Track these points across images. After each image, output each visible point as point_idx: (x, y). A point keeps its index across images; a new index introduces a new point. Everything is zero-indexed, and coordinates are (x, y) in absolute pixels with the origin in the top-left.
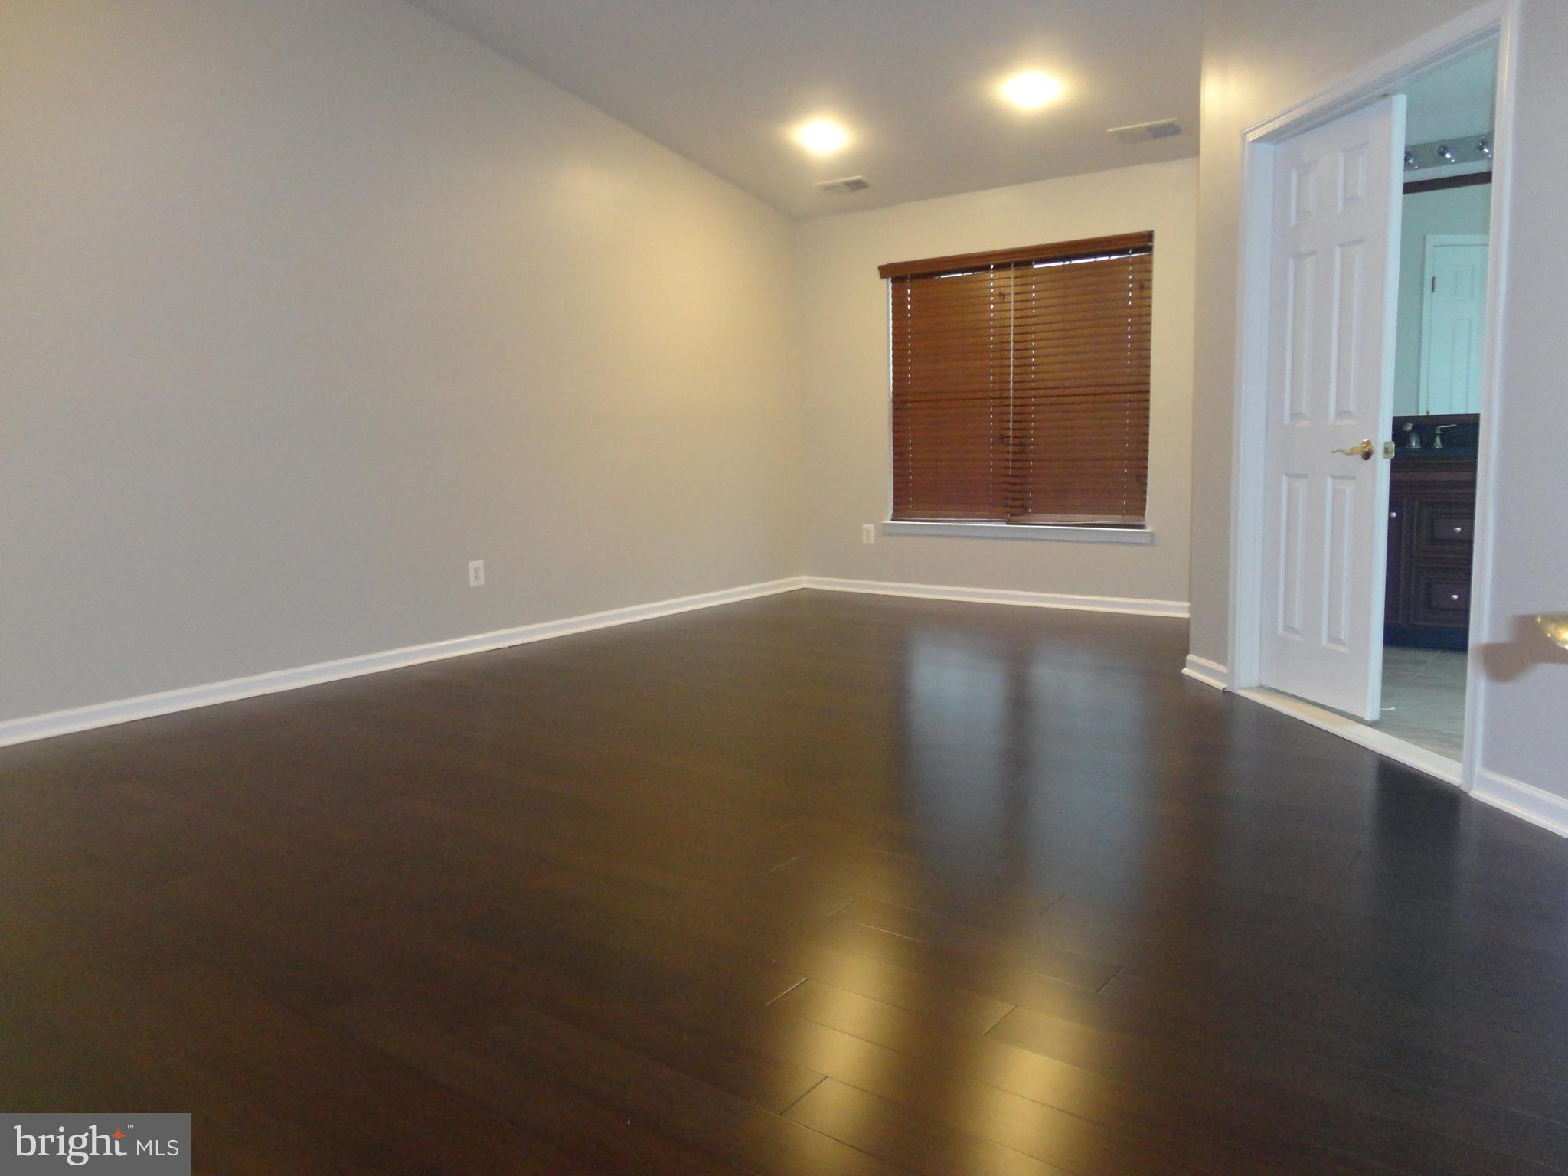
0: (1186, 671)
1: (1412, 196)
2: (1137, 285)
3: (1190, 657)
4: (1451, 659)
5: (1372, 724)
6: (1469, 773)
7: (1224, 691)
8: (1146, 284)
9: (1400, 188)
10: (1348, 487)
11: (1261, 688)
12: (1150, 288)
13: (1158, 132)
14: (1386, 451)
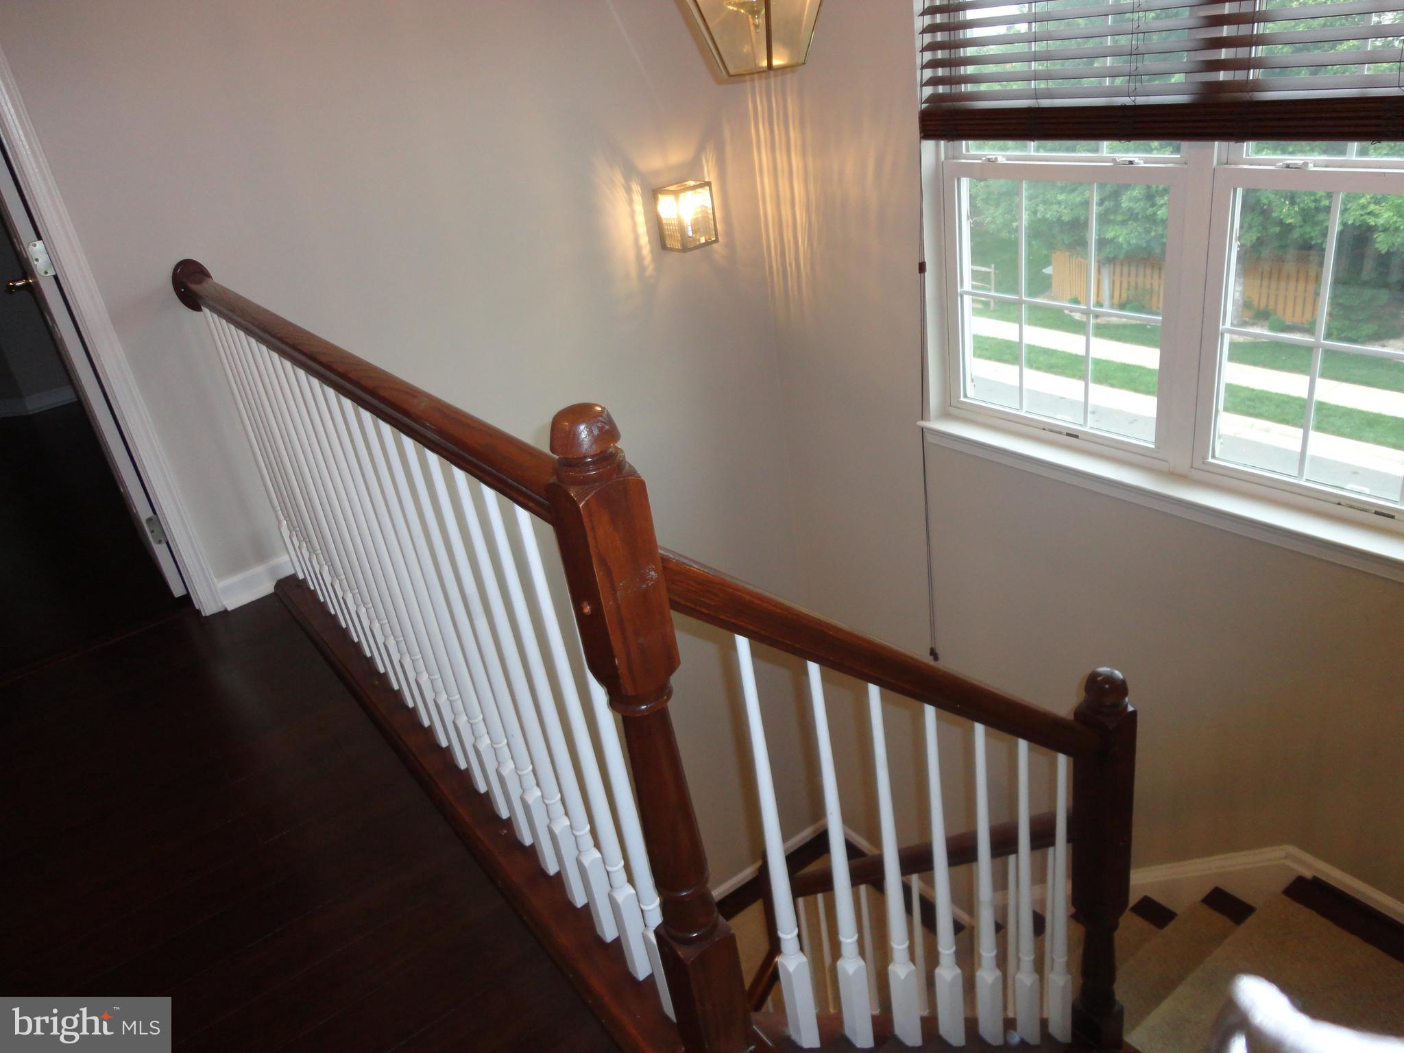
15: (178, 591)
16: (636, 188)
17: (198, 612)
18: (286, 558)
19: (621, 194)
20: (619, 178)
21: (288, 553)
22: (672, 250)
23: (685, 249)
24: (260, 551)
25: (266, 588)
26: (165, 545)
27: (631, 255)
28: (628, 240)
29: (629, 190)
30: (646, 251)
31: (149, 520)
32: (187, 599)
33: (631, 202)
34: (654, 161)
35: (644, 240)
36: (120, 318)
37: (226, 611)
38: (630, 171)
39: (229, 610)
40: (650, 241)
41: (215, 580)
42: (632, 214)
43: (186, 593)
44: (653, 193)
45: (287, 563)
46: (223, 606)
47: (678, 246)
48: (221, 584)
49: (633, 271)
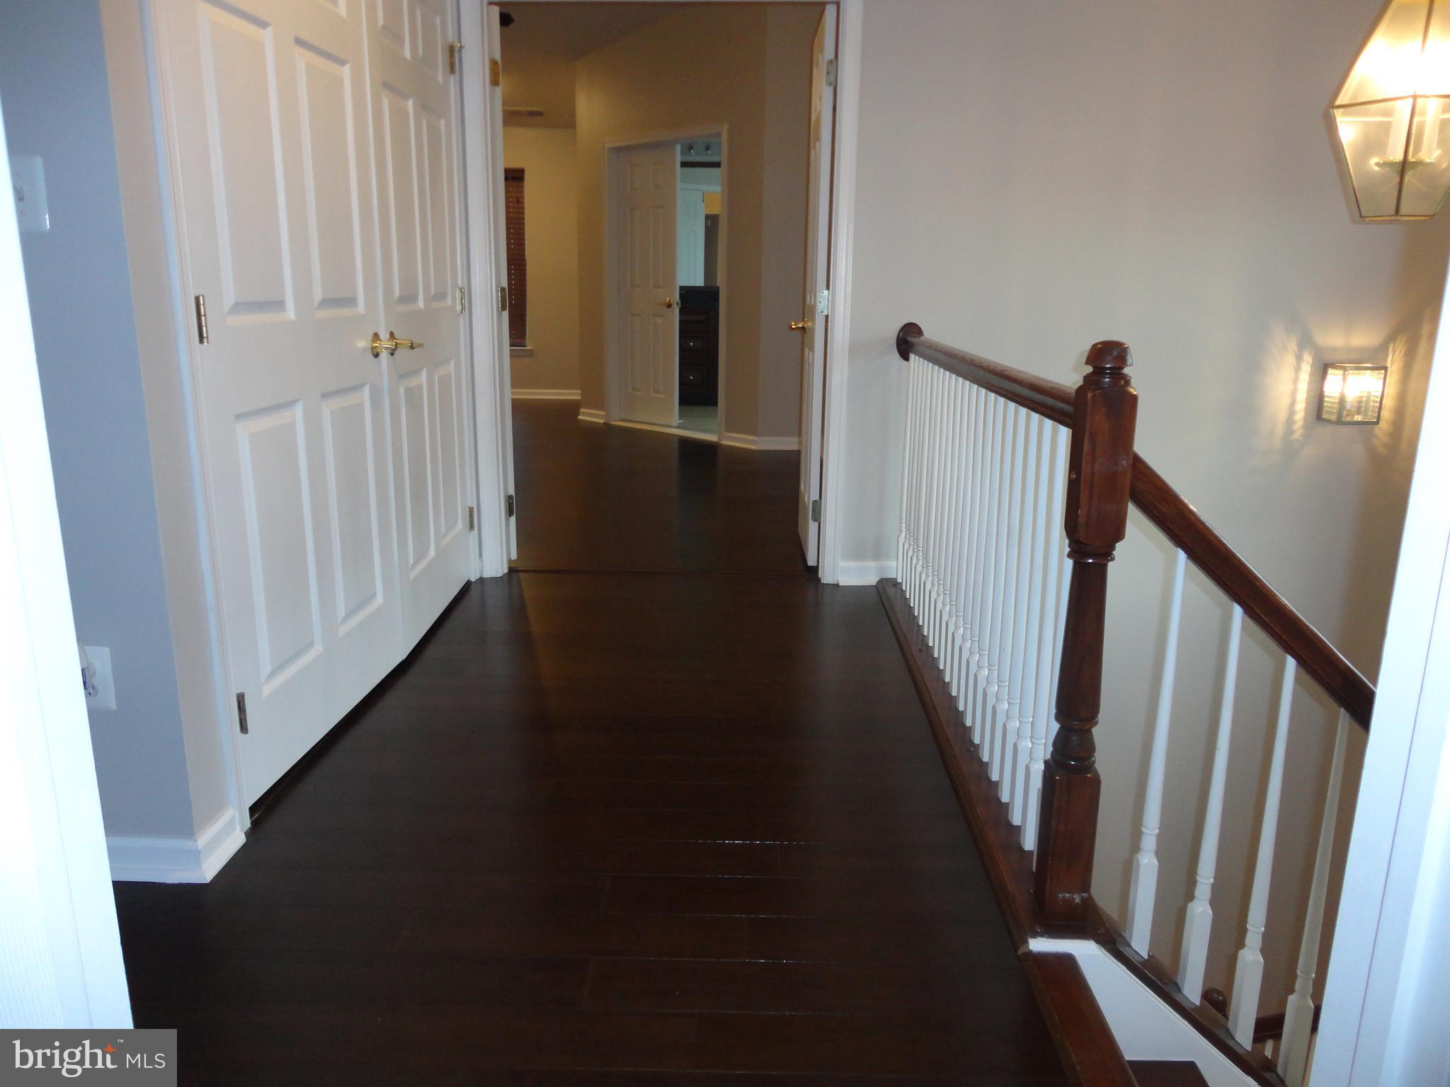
0: (580, 417)
1: (686, 169)
2: (515, 200)
3: (582, 410)
4: (711, 408)
5: (676, 428)
6: (720, 437)
7: (604, 423)
8: (521, 200)
9: (678, 165)
10: (659, 320)
11: (621, 420)
12: (523, 203)
13: (531, 114)
14: (678, 304)
15: (811, 562)
16: (1308, 358)
17: (819, 580)
18: (894, 564)
19: (1290, 359)
20: (1293, 345)
21: (897, 561)
22: (1328, 421)
23: (1339, 422)
24: (877, 551)
25: (871, 580)
26: (817, 523)
27: (1282, 416)
28: (1285, 402)
29: (1299, 358)
30: (1300, 415)
31: (815, 502)
32: (814, 570)
33: (1298, 369)
34: (1334, 339)
35: (1301, 406)
36: (856, 350)
37: (837, 585)
38: (1306, 342)
39: (840, 585)
40: (1306, 409)
41: (840, 560)
42: (1296, 380)
43: (816, 565)
44: (1322, 369)
45: (894, 568)
46: (837, 580)
47: (1334, 418)
48: (843, 564)
49: (1280, 430)
